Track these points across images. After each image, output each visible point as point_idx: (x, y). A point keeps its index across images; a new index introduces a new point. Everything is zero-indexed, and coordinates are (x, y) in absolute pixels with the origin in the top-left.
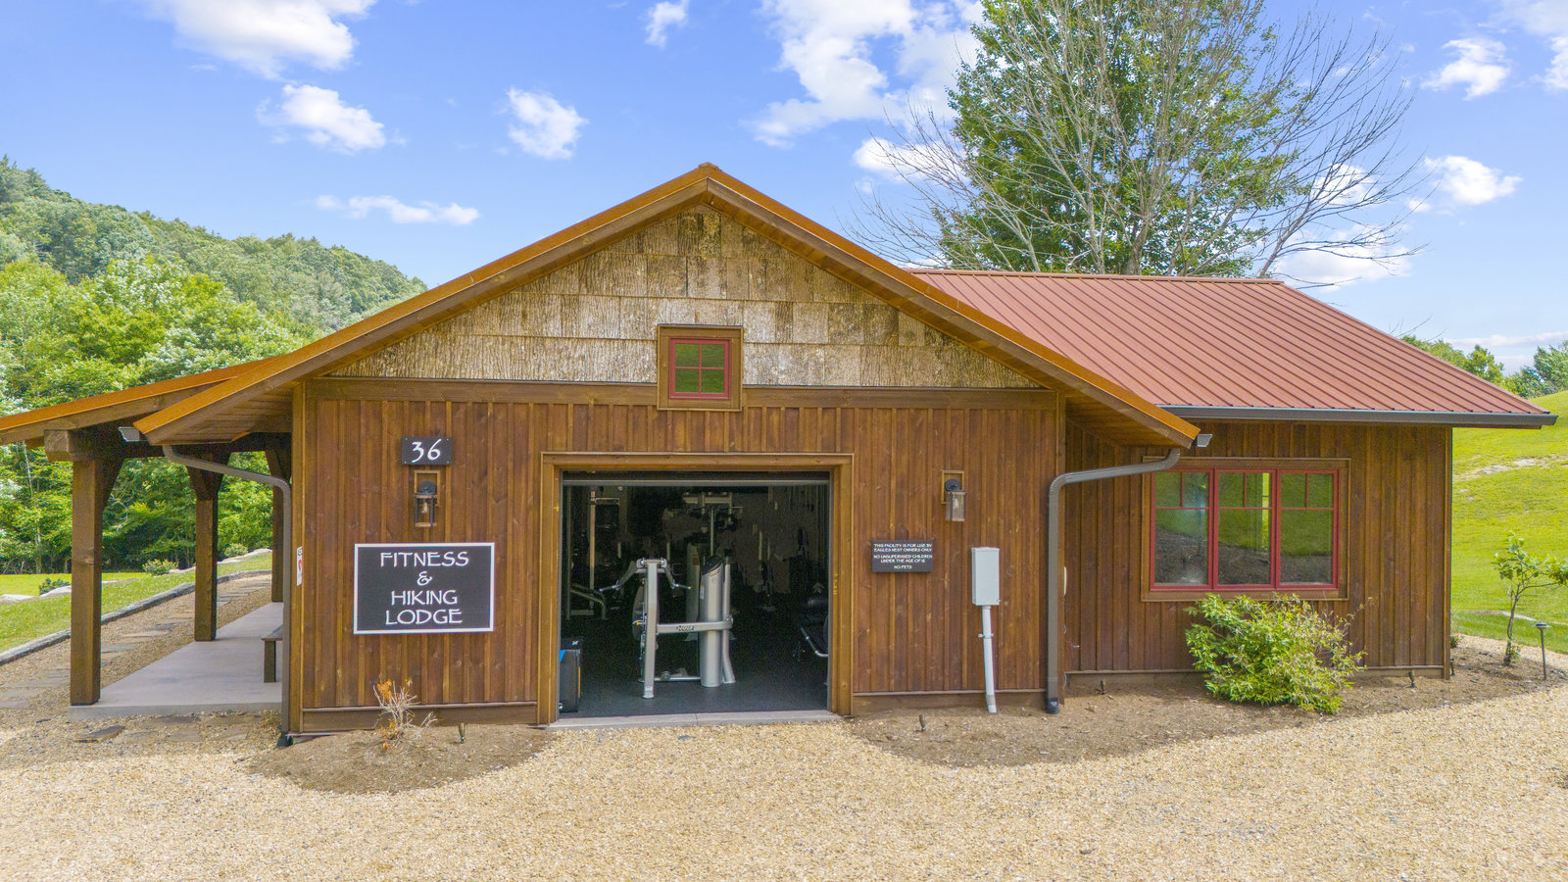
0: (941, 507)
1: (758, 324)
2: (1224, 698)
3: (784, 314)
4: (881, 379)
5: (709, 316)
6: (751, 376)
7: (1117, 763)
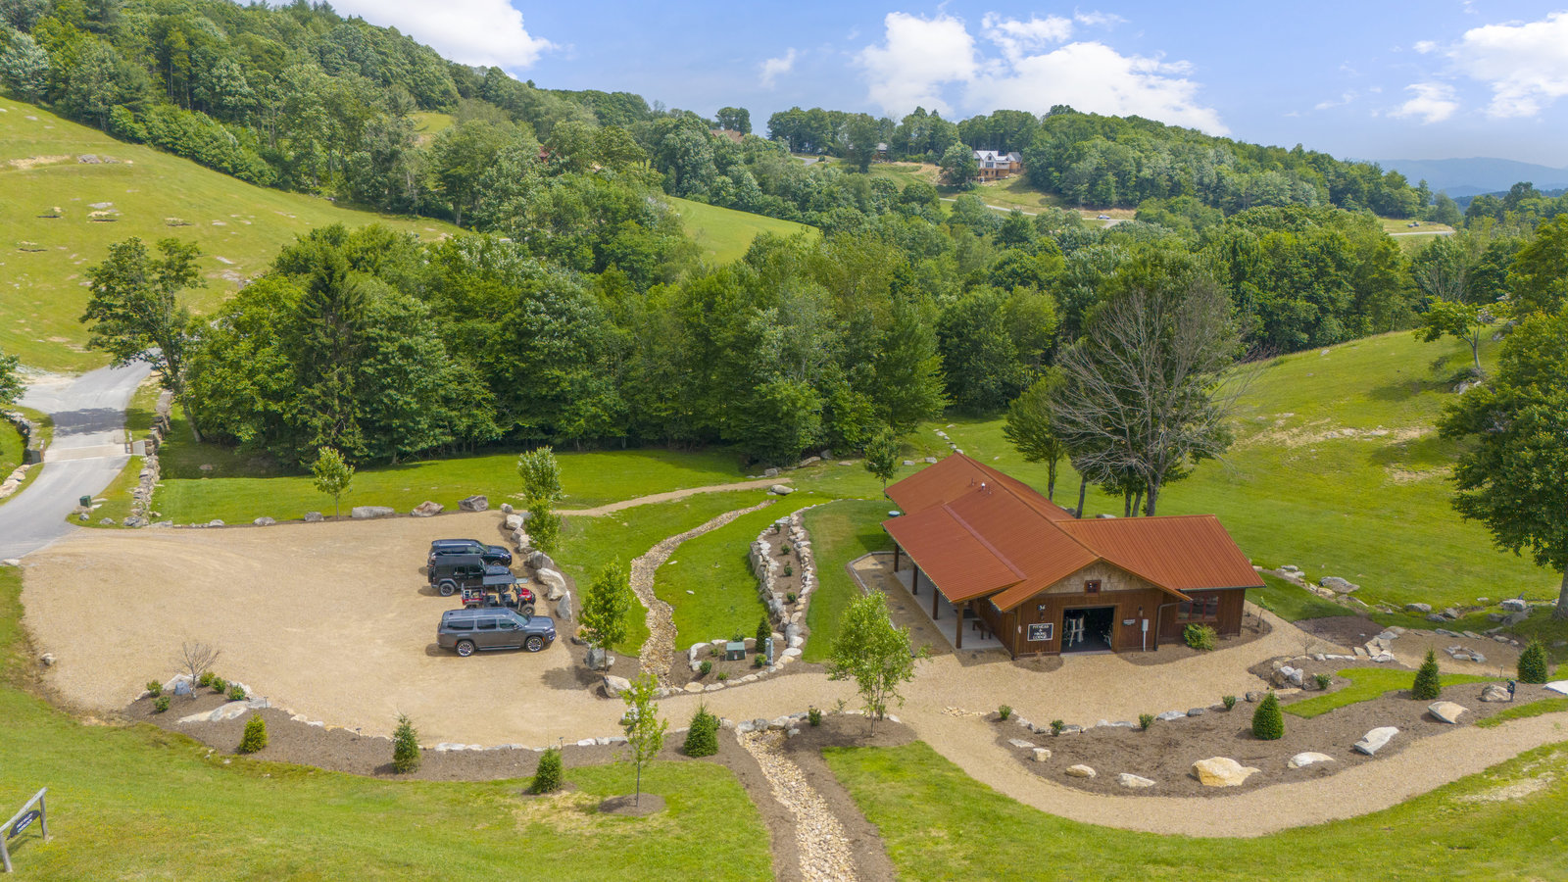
0: (1138, 613)
1: (1104, 579)
2: (1190, 646)
3: (1109, 577)
4: (1127, 588)
5: (1095, 578)
6: (1102, 589)
7: (1171, 665)
